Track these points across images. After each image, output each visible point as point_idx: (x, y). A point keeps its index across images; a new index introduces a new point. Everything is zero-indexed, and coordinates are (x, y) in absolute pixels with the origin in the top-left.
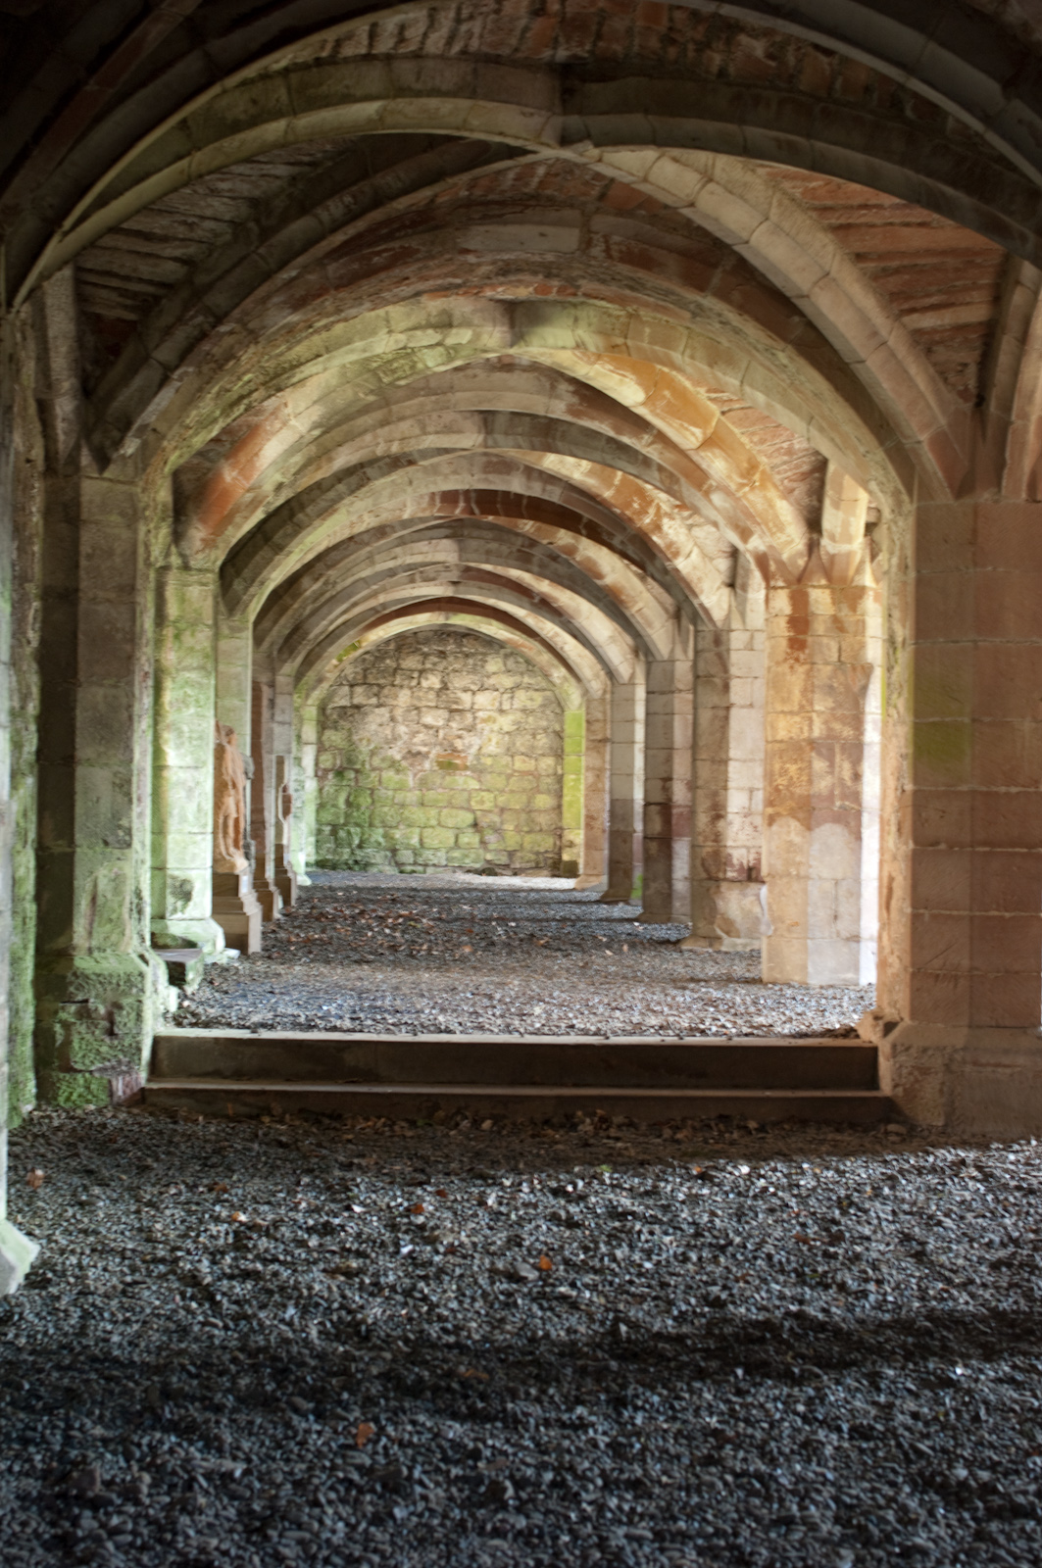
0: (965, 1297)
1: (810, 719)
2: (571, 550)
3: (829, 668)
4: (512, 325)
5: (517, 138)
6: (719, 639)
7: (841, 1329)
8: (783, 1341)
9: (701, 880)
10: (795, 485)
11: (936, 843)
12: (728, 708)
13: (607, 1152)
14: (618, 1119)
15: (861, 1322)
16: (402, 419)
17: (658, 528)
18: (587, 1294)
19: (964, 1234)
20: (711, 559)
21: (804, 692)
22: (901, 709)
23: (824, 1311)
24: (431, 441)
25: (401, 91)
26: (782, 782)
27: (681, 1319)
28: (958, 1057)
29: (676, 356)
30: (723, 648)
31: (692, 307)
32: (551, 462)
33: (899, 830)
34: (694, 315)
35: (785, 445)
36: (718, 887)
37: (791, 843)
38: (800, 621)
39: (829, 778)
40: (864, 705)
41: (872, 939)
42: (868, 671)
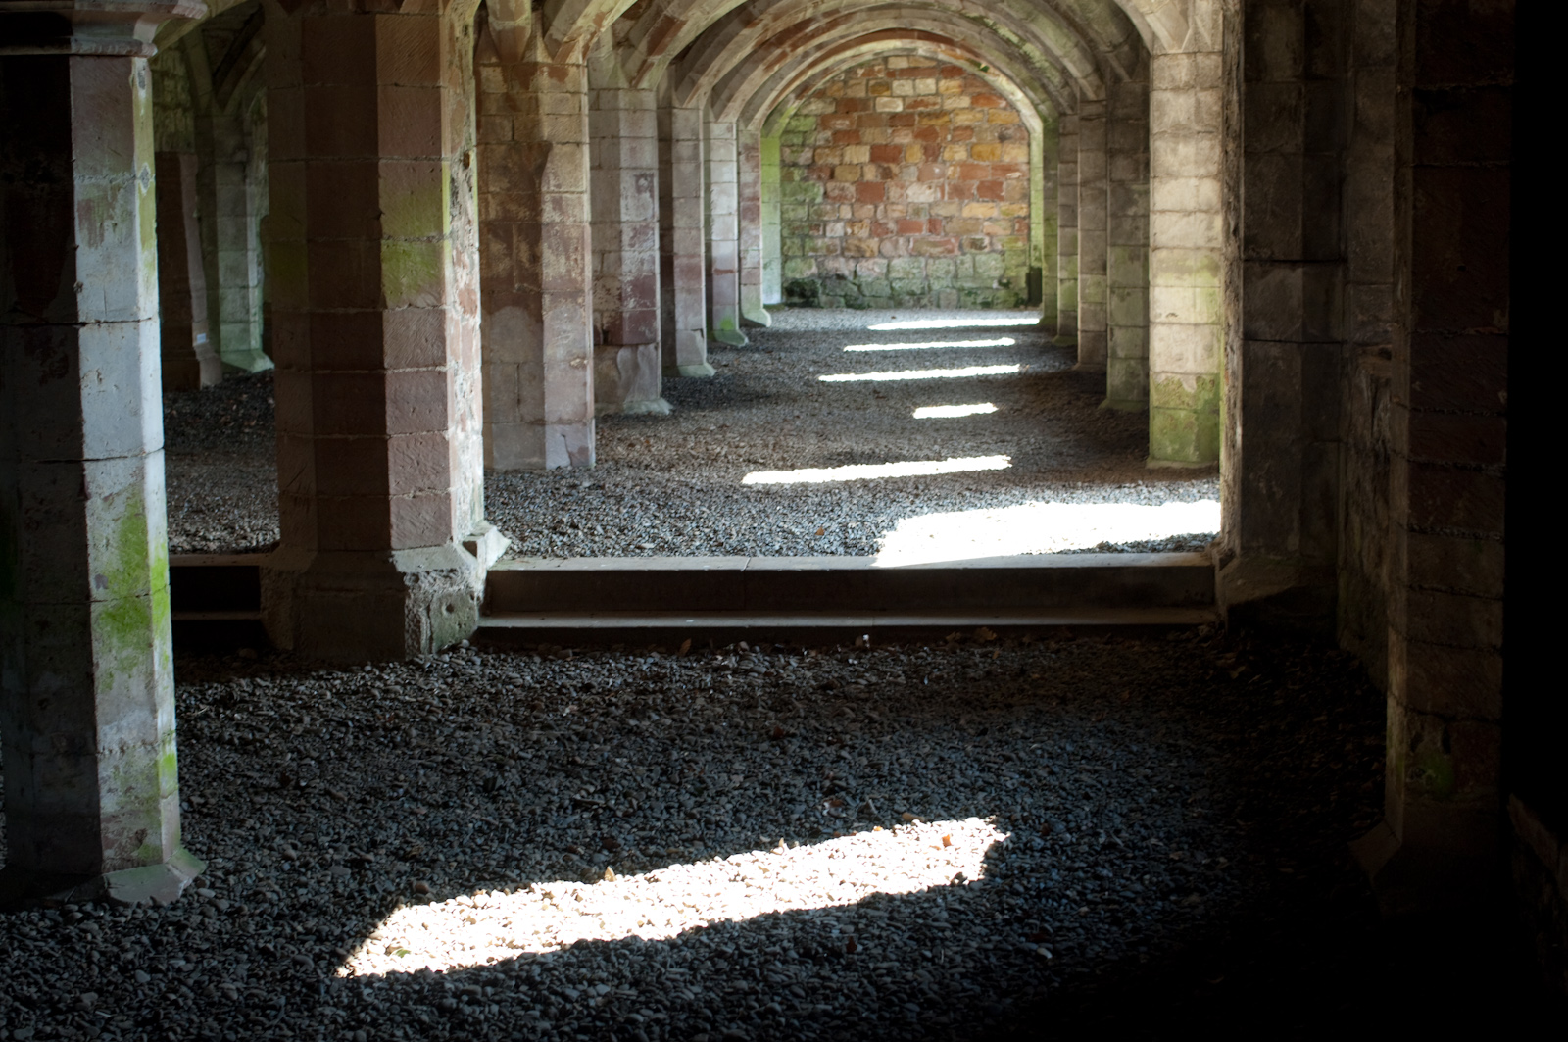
1: (487, 201)
11: (290, 365)
21: (481, 173)
39: (507, 260)
40: (540, 184)
41: (560, 421)
42: (545, 149)
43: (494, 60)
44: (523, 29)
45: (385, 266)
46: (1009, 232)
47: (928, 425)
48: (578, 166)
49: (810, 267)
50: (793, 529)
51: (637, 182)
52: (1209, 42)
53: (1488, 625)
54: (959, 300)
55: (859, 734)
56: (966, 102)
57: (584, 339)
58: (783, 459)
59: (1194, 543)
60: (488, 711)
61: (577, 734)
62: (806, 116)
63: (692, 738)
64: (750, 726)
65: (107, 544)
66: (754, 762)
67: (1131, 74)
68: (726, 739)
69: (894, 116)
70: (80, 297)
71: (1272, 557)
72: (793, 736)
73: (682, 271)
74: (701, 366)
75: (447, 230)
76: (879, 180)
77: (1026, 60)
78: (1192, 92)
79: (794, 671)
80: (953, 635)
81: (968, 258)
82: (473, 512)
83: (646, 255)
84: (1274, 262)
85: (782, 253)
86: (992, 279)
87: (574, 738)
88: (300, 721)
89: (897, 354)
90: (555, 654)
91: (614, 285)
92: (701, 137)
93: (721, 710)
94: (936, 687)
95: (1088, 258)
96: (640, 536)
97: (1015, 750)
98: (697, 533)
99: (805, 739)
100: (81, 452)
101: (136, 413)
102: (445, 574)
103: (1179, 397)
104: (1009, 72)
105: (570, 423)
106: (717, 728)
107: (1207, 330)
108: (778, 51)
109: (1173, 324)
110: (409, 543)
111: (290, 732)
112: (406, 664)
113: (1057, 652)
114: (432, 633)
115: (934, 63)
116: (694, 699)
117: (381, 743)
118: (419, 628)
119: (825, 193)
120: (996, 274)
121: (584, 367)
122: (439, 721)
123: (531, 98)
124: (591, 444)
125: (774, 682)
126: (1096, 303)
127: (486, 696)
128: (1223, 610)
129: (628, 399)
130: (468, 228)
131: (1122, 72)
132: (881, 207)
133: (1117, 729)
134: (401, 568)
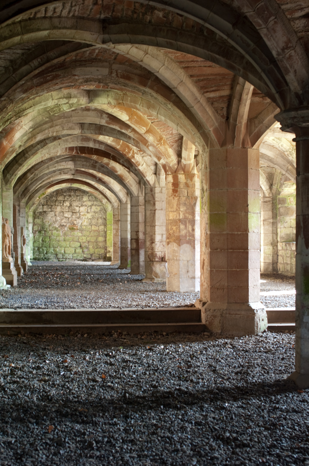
0: (228, 383)
1: (179, 213)
2: (108, 164)
3: (185, 198)
4: (89, 97)
5: (90, 41)
6: (152, 190)
7: (192, 393)
8: (174, 397)
9: (148, 261)
10: (174, 144)
11: (217, 249)
12: (155, 210)
13: (121, 343)
14: (125, 333)
15: (197, 391)
16: (57, 125)
17: (133, 157)
18: (116, 385)
19: (227, 364)
20: (149, 166)
21: (177, 205)
22: (206, 210)
23: (186, 388)
24: (65, 132)
25: (55, 28)
26: (171, 232)
27: (144, 391)
28: (224, 312)
29: (138, 106)
30: (153, 192)
31: (142, 91)
32: (101, 138)
33: (206, 245)
34: (143, 94)
35: (170, 132)
36: (153, 263)
37: (174, 250)
38: (176, 184)
39: (185, 230)
43: (182, 172)
44: (190, 164)
45: (249, 220)
102: (262, 310)
110: (252, 301)
114: (260, 327)
118: (258, 325)
123: (193, 184)
134: (253, 308)
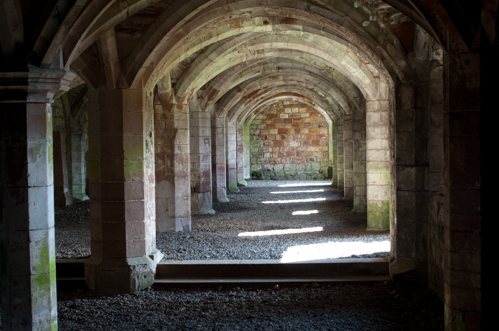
11: (94, 199)
28: (98, 268)
39: (163, 166)
40: (174, 142)
41: (180, 217)
42: (175, 131)
43: (159, 103)
44: (169, 93)
45: (125, 168)
46: (322, 156)
47: (297, 217)
48: (186, 136)
49: (259, 167)
50: (254, 251)
51: (204, 141)
52: (385, 97)
53: (476, 281)
54: (306, 177)
55: (276, 317)
56: (308, 115)
57: (188, 190)
58: (251, 228)
59: (382, 255)
60: (157, 310)
61: (185, 317)
62: (258, 119)
63: (222, 318)
64: (241, 314)
65: (36, 257)
66: (242, 326)
67: (360, 106)
68: (233, 318)
69: (285, 119)
70: (29, 179)
71: (407, 259)
72: (255, 317)
73: (219, 169)
74: (225, 198)
75: (145, 156)
76: (281, 140)
77: (327, 102)
78: (379, 112)
79: (255, 296)
80: (305, 285)
81: (309, 164)
82: (152, 246)
83: (207, 164)
84: (406, 166)
85: (250, 163)
86: (317, 170)
87: (185, 318)
88: (97, 313)
89: (287, 194)
90: (178, 291)
91: (197, 173)
92: (225, 127)
93: (231, 309)
94: (300, 301)
95: (347, 164)
96: (206, 253)
97: (326, 322)
98: (224, 252)
99: (258, 318)
100: (28, 228)
101: (46, 215)
102: (143, 265)
103: (377, 208)
104: (321, 106)
105: (183, 217)
106: (230, 315)
107: (385, 187)
108: (249, 100)
109: (374, 185)
110: (132, 256)
111: (94, 317)
112: (131, 294)
113: (339, 290)
114: (139, 284)
115: (298, 103)
116: (223, 306)
117: (122, 320)
118: (135, 283)
119: (264, 144)
120: (318, 169)
121: (188, 199)
122: (141, 313)
123: (171, 115)
124: (190, 224)
125: (248, 300)
126: (350, 178)
127: (156, 305)
128: (391, 276)
129: (202, 209)
130: (151, 156)
131: (357, 106)
132: (282, 148)
133: (358, 315)
134: (129, 264)
